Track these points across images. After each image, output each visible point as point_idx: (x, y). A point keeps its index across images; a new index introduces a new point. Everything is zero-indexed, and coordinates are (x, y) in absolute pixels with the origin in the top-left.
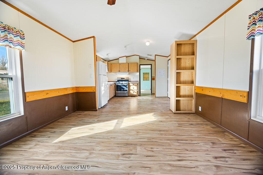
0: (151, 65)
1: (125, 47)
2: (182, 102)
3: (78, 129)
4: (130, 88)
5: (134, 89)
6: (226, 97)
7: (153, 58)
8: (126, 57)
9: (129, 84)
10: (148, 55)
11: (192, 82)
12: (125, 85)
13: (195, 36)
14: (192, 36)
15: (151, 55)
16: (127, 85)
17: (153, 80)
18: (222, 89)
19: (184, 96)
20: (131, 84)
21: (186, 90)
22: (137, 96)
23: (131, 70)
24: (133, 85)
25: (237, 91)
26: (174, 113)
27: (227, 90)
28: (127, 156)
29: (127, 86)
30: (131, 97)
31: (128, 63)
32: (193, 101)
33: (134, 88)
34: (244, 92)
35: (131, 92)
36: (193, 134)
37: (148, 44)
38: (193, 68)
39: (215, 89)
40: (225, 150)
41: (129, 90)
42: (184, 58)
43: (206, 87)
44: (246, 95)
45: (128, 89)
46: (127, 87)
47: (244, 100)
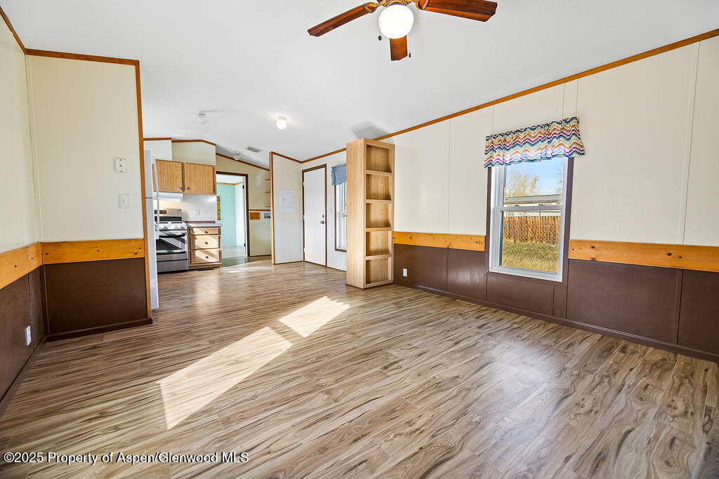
0: (246, 176)
1: (202, 115)
2: (372, 265)
3: (189, 375)
4: (194, 245)
5: (206, 246)
6: (456, 246)
7: (262, 159)
8: (172, 141)
9: (190, 229)
10: (250, 149)
11: (387, 225)
12: (179, 233)
13: (390, 136)
14: (383, 135)
15: (257, 151)
16: (184, 235)
17: (252, 218)
18: (448, 235)
19: (376, 253)
20: (196, 231)
21: (379, 241)
22: (218, 267)
23: (193, 188)
24: (206, 232)
25: (471, 237)
26: (364, 289)
27: (457, 236)
28: (395, 366)
29: (186, 238)
30: (199, 270)
31: (183, 164)
32: (390, 261)
33: (207, 243)
34: (481, 237)
35: (198, 254)
36: (430, 312)
37: (281, 125)
38: (388, 197)
39: (436, 234)
40: (477, 318)
41: (192, 248)
42: (375, 176)
43: (418, 233)
44: (483, 240)
45: (186, 246)
46: (183, 241)
47: (481, 248)
